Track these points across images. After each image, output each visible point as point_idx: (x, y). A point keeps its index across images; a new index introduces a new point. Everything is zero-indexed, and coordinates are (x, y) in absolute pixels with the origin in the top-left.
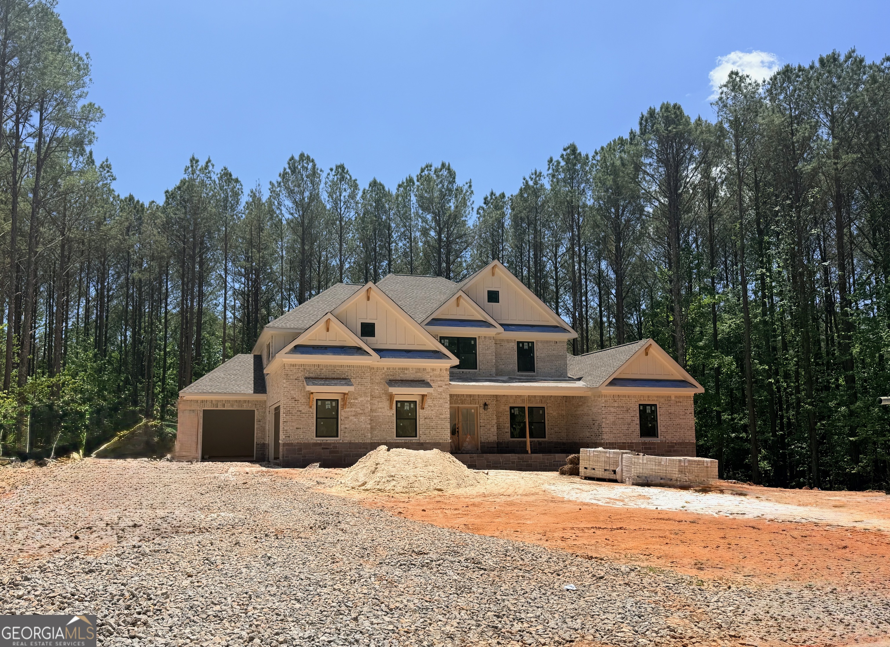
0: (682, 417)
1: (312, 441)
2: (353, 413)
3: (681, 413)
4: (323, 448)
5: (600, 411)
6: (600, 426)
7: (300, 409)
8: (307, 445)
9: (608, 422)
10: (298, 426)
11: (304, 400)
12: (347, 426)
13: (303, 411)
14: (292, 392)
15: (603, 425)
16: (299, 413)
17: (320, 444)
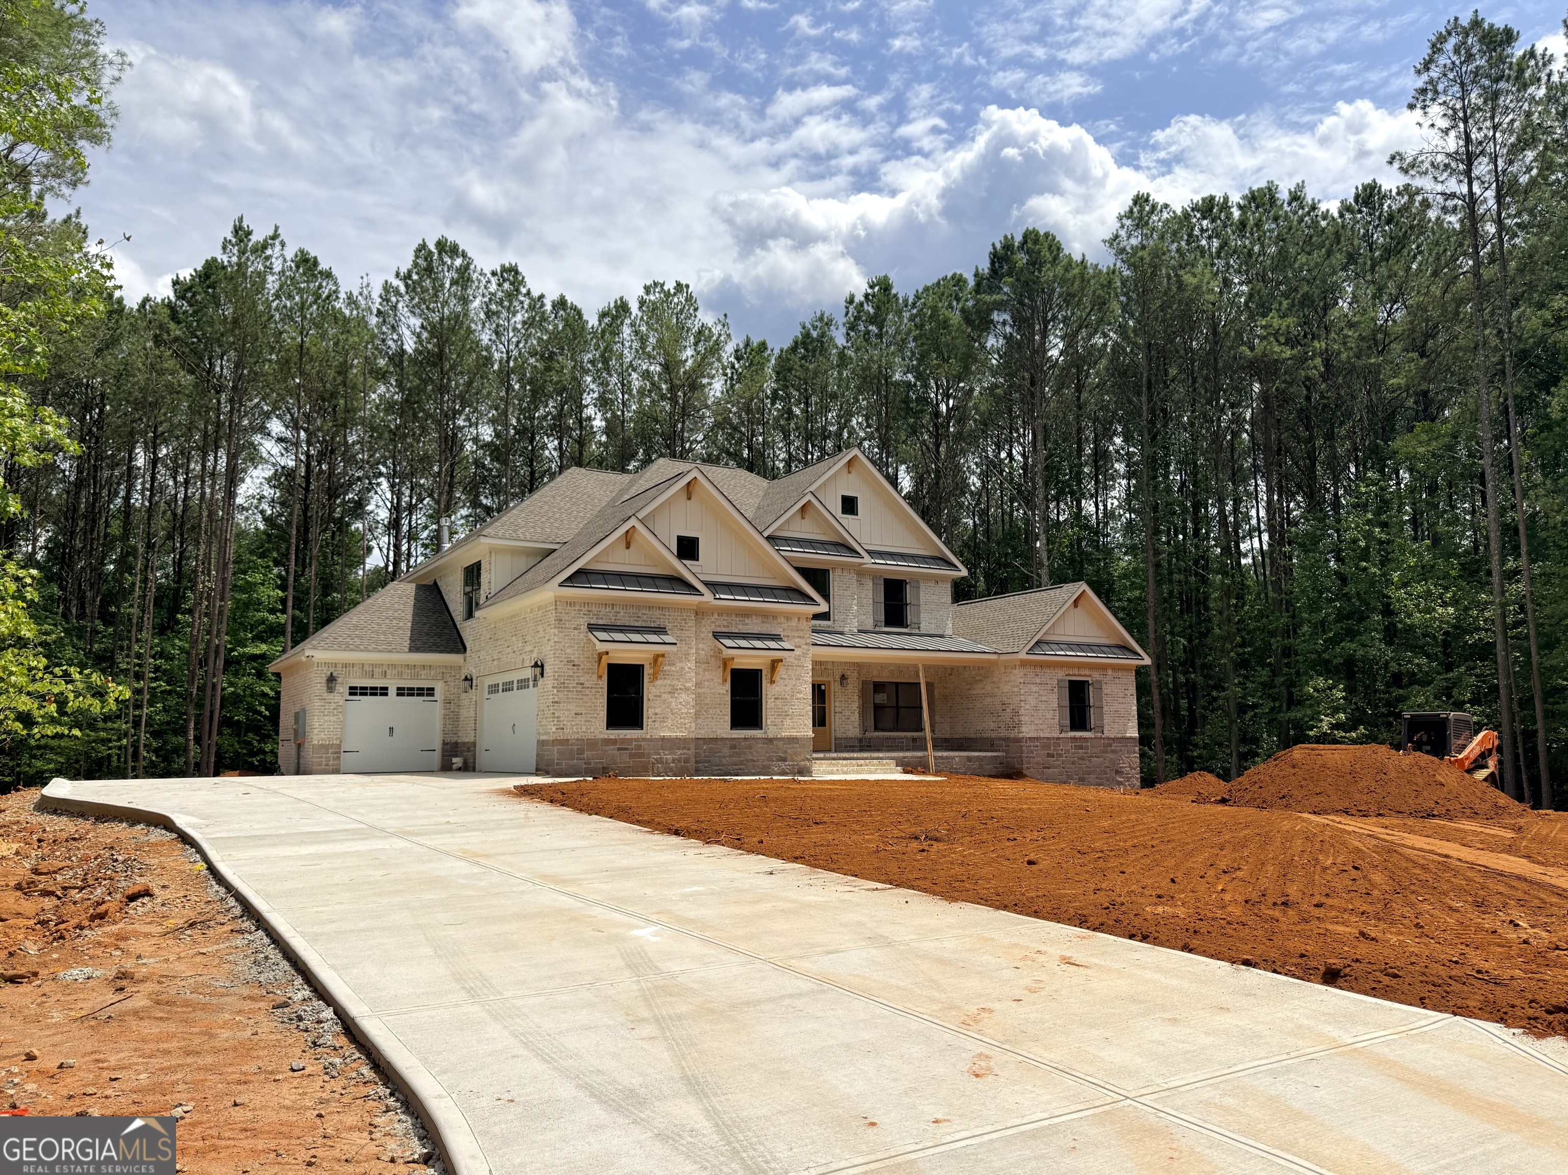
0: (1121, 700)
1: (602, 736)
2: (669, 689)
3: (1121, 695)
4: (619, 749)
5: (1016, 689)
6: (1016, 713)
7: (582, 680)
8: (592, 744)
9: (1028, 707)
10: (578, 710)
11: (589, 665)
12: (657, 711)
13: (587, 684)
14: (568, 651)
15: (1022, 711)
16: (579, 688)
17: (614, 742)
